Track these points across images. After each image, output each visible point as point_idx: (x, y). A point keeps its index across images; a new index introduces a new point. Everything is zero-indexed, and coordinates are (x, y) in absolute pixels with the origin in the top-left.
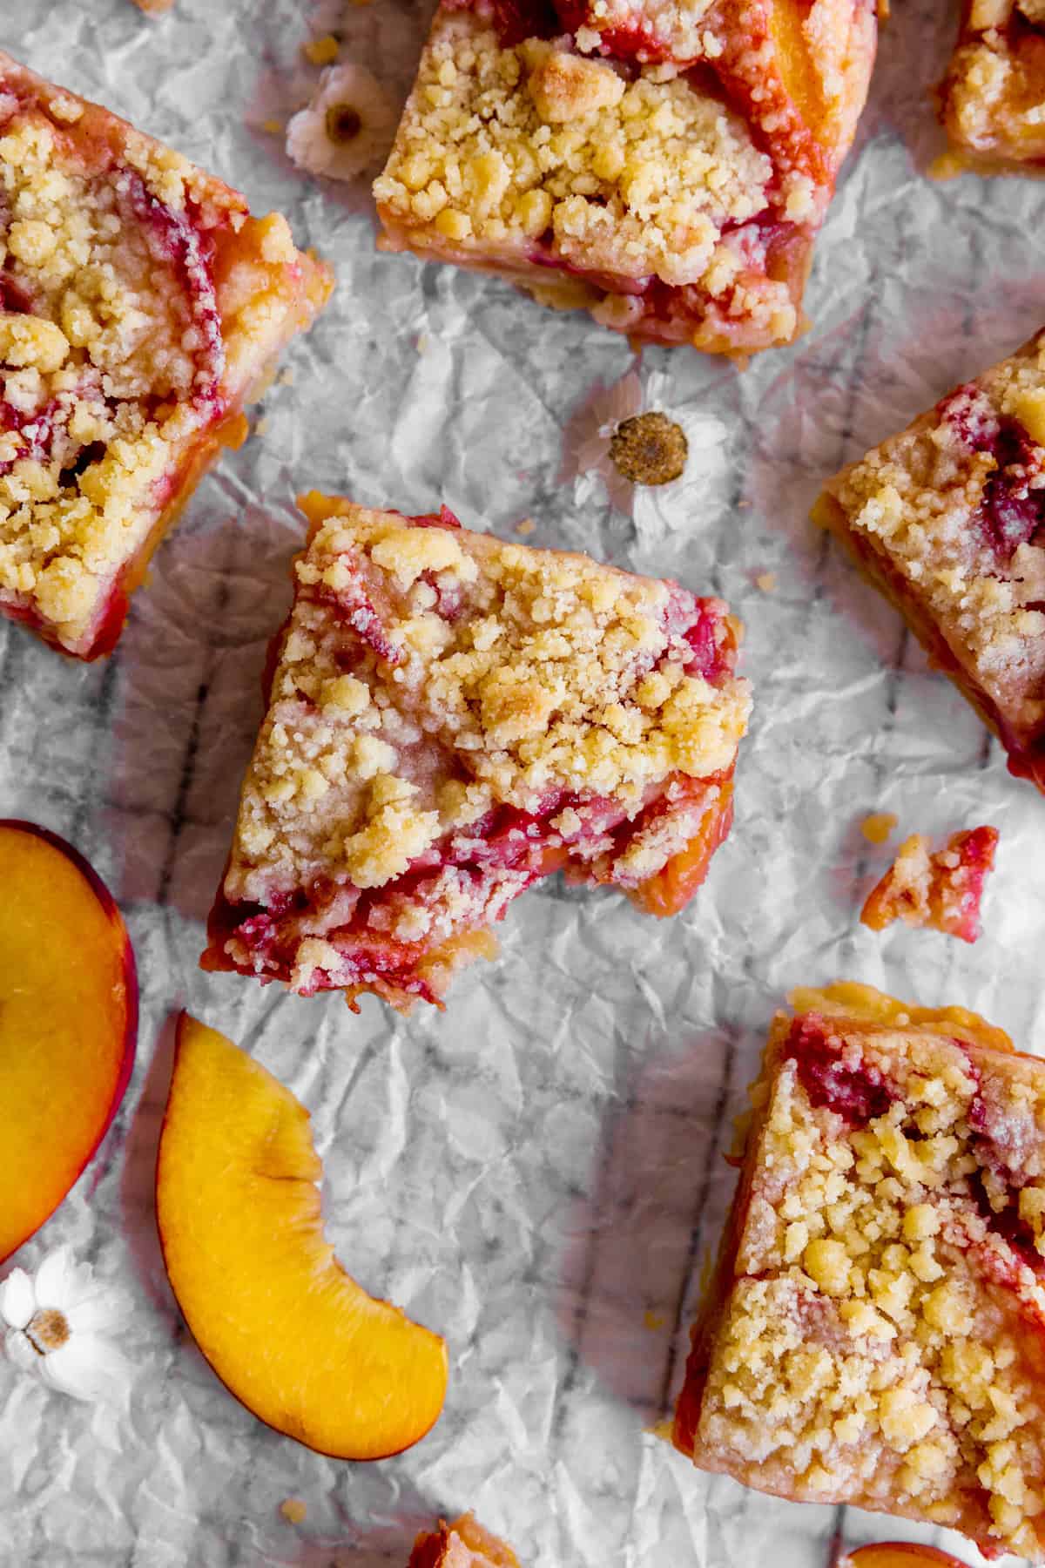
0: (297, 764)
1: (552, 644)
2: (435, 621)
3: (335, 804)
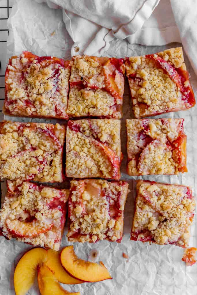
0: (141, 217)
1: (171, 198)
2: (155, 196)
3: (146, 221)
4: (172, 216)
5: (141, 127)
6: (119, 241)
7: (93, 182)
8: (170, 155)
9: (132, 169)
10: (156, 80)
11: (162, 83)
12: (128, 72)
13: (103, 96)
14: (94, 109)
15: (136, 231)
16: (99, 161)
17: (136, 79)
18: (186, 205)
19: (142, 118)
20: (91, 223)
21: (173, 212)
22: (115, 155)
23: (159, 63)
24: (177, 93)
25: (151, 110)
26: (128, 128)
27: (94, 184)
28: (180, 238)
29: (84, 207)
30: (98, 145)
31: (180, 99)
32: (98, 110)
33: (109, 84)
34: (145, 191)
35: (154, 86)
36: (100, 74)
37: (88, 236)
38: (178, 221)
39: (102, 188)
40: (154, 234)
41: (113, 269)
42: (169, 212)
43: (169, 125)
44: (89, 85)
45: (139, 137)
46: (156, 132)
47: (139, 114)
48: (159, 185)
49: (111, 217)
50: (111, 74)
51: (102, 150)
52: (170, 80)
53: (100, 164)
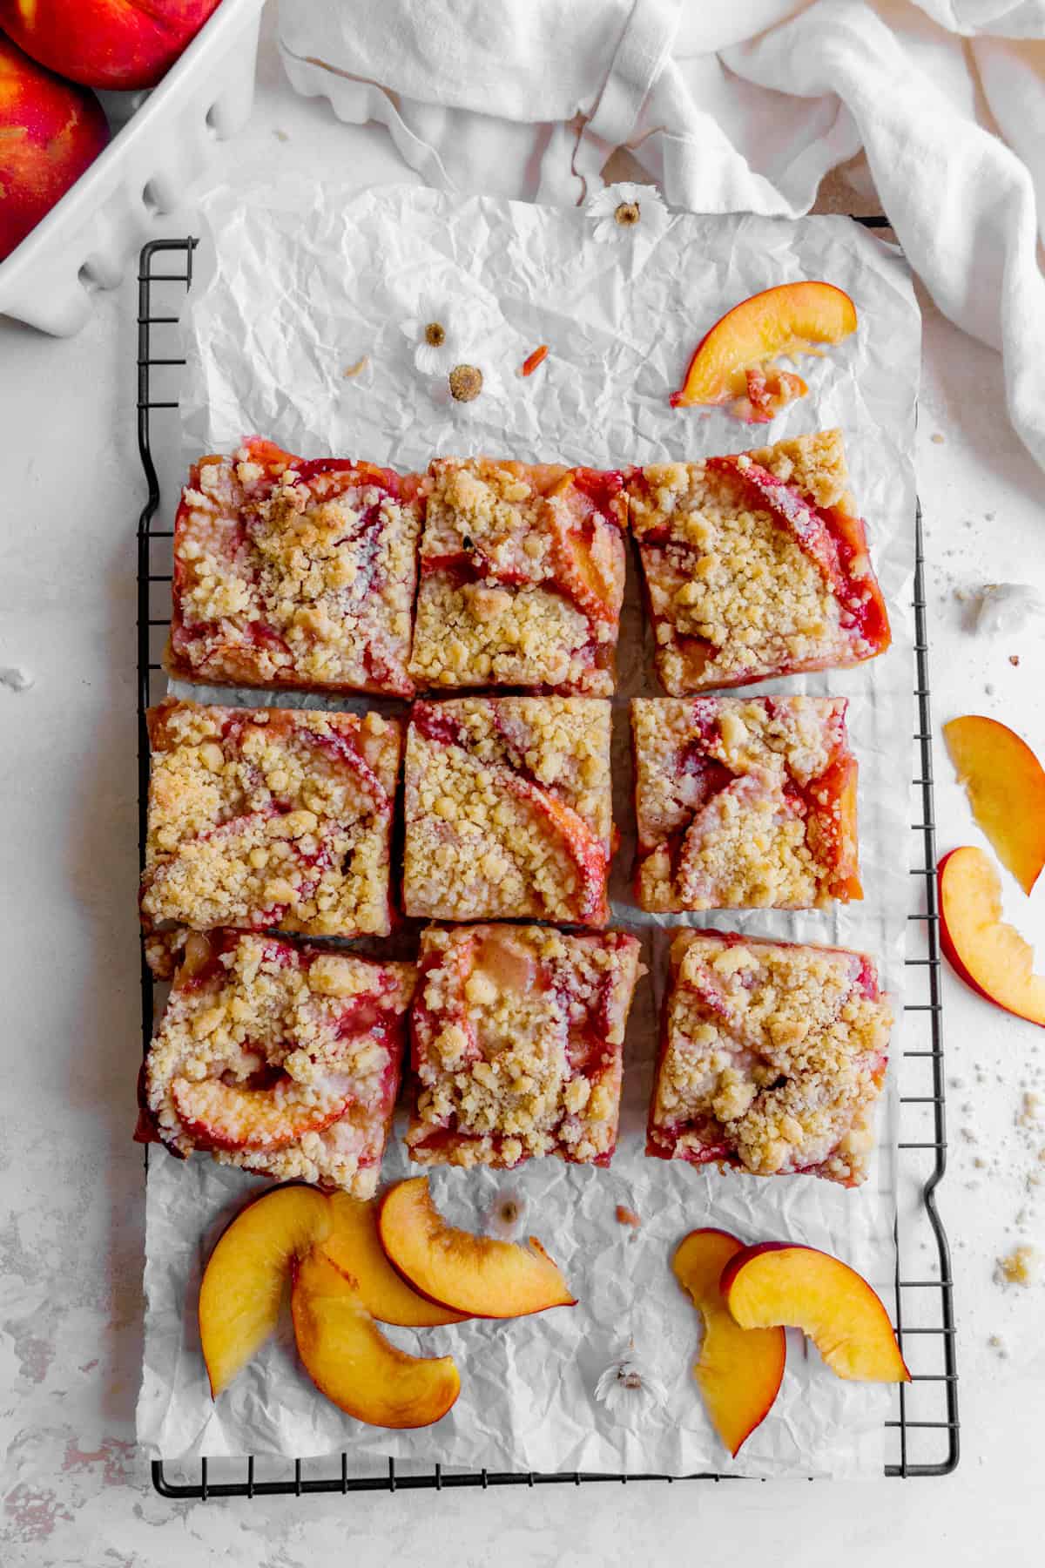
4: (808, 1067)
5: (688, 727)
6: (602, 1159)
7: (504, 936)
8: (796, 833)
9: (655, 887)
10: (744, 551)
11: (768, 563)
12: (637, 520)
13: (547, 610)
14: (513, 660)
15: (670, 1122)
16: (530, 857)
17: (669, 548)
18: (859, 1025)
19: (690, 693)
20: (499, 1094)
21: (811, 1053)
22: (590, 834)
23: (759, 488)
24: (822, 603)
25: (727, 664)
26: (640, 731)
27: (509, 942)
28: (836, 1151)
29: (474, 1030)
30: (528, 797)
31: (835, 624)
32: (527, 662)
33: (570, 565)
34: (704, 969)
35: (740, 576)
36: (533, 527)
37: (486, 1143)
38: (828, 1084)
39: (539, 959)
40: (738, 1136)
41: (578, 1265)
42: (795, 1052)
43: (796, 721)
44: (494, 568)
45: (683, 765)
46: (744, 749)
47: (682, 681)
48: (757, 947)
49: (573, 1068)
50: (578, 527)
51: (540, 813)
52: (798, 554)
53: (532, 867)
